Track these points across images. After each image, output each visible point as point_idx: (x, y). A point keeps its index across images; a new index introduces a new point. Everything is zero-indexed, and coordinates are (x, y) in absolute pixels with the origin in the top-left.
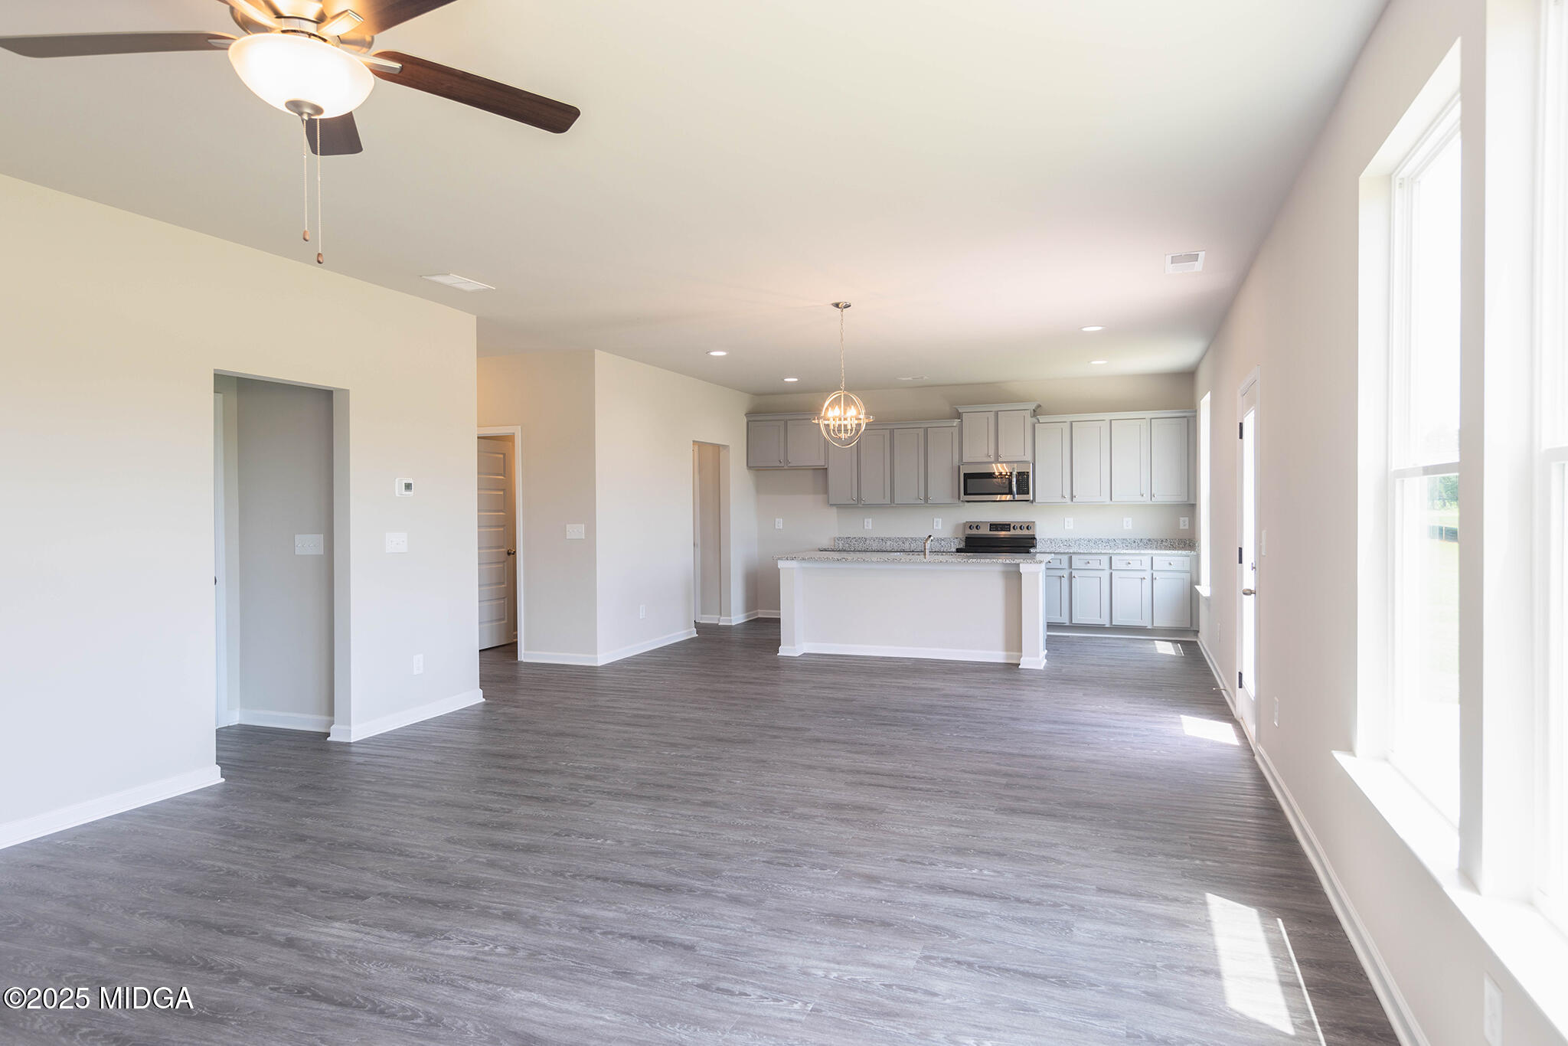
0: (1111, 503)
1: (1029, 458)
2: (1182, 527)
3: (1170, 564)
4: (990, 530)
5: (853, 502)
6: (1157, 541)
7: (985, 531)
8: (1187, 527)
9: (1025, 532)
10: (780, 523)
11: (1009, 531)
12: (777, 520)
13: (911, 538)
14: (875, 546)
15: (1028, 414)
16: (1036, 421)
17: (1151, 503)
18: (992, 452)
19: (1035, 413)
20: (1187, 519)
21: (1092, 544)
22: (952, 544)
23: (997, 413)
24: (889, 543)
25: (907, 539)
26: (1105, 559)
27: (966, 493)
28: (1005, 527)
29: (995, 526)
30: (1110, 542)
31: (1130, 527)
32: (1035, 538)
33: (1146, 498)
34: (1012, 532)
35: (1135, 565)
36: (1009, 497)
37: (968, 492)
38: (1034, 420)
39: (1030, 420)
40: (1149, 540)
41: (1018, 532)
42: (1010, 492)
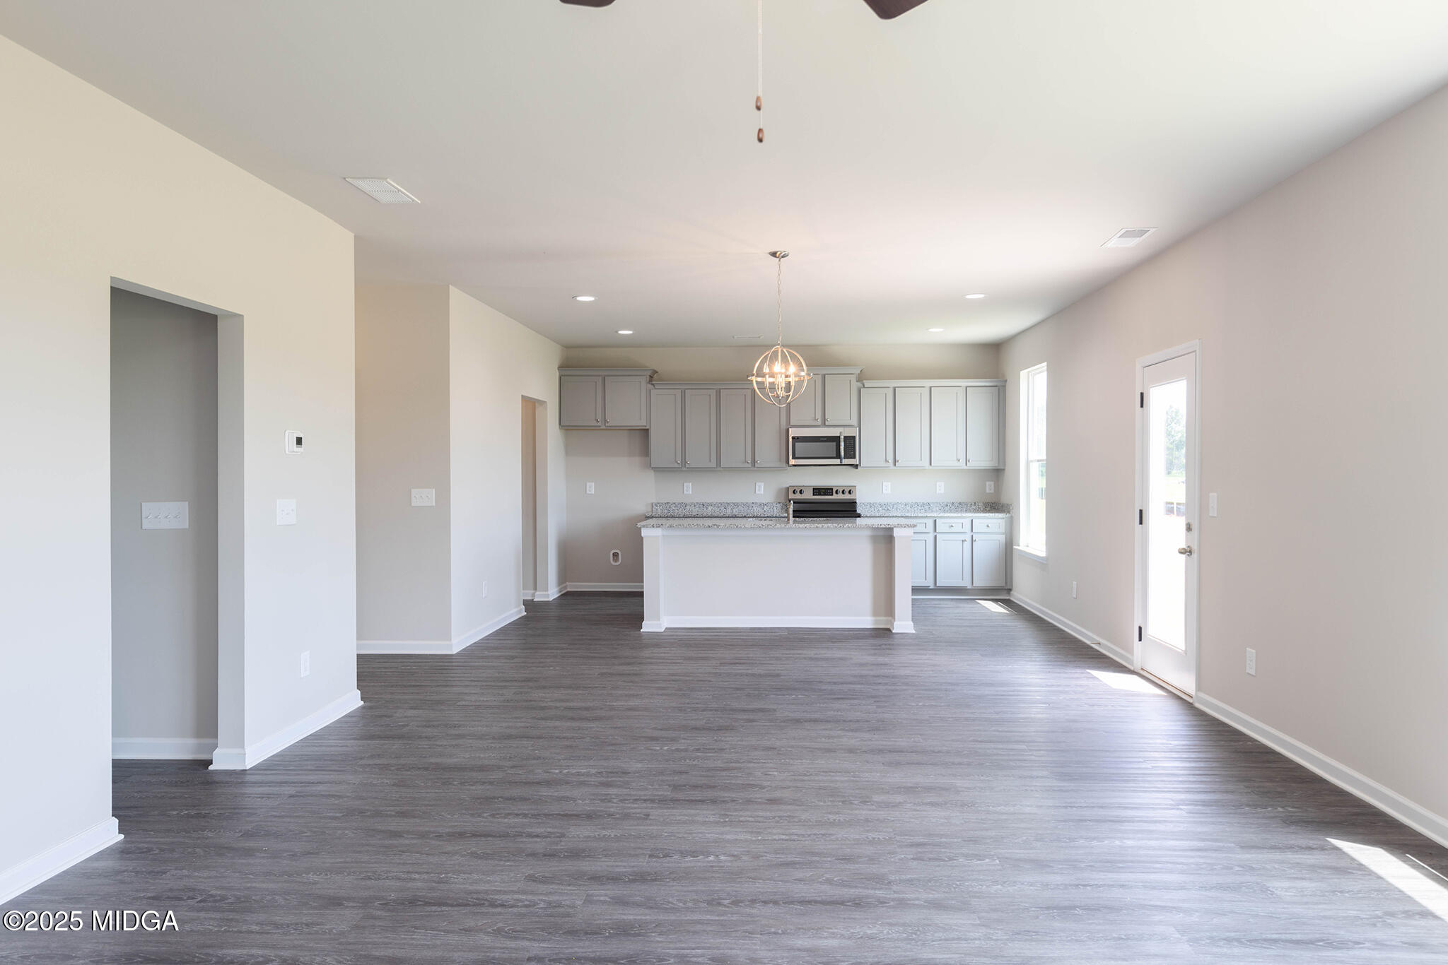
0: (931, 468)
1: (854, 422)
2: (988, 491)
3: (988, 526)
4: (814, 495)
5: (676, 465)
6: (966, 504)
7: (808, 495)
8: (992, 491)
9: (847, 496)
10: (591, 488)
11: (832, 495)
12: (588, 484)
13: (734, 504)
14: (695, 511)
15: (853, 378)
16: (861, 385)
17: (965, 468)
18: (819, 416)
19: (860, 378)
20: (992, 483)
21: (909, 508)
22: (775, 508)
23: (824, 376)
24: (710, 509)
25: (728, 504)
26: (930, 523)
27: (794, 457)
28: (828, 491)
29: (817, 491)
30: (926, 506)
31: (942, 491)
32: (856, 502)
33: (962, 465)
34: (835, 497)
35: (957, 528)
36: (837, 461)
37: (796, 456)
38: (860, 384)
39: (855, 385)
40: (960, 503)
41: (840, 496)
42: (838, 456)
